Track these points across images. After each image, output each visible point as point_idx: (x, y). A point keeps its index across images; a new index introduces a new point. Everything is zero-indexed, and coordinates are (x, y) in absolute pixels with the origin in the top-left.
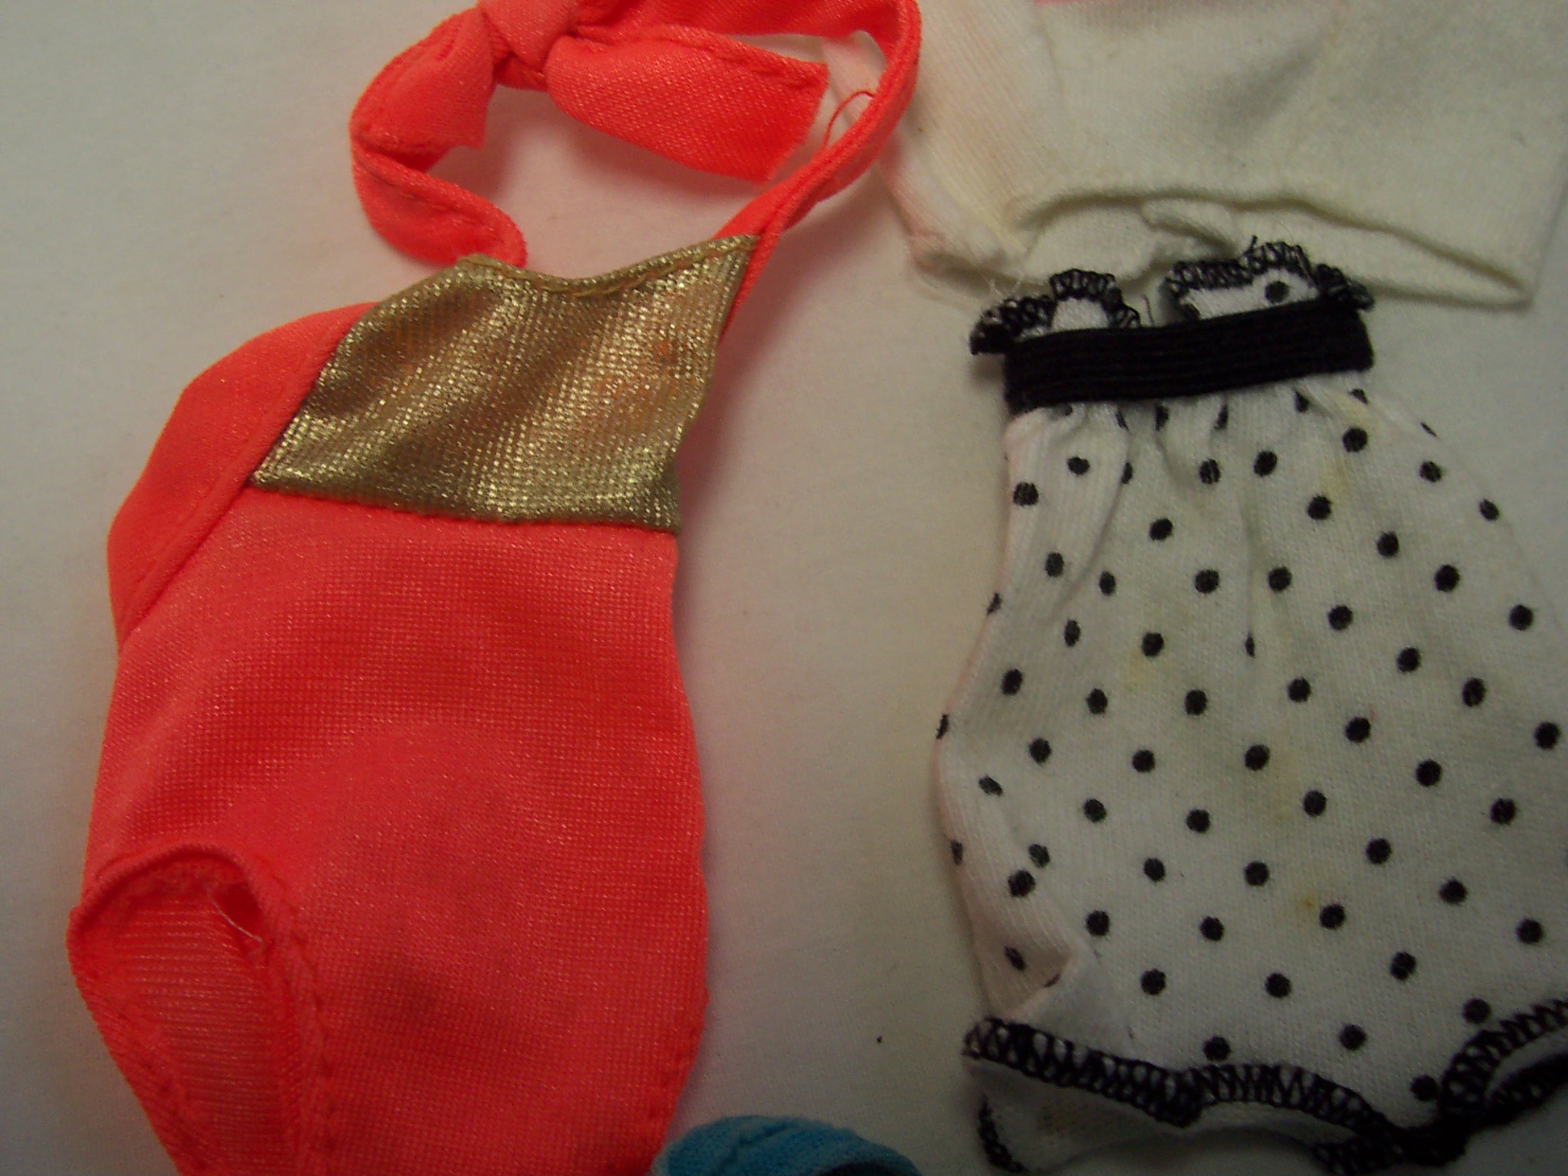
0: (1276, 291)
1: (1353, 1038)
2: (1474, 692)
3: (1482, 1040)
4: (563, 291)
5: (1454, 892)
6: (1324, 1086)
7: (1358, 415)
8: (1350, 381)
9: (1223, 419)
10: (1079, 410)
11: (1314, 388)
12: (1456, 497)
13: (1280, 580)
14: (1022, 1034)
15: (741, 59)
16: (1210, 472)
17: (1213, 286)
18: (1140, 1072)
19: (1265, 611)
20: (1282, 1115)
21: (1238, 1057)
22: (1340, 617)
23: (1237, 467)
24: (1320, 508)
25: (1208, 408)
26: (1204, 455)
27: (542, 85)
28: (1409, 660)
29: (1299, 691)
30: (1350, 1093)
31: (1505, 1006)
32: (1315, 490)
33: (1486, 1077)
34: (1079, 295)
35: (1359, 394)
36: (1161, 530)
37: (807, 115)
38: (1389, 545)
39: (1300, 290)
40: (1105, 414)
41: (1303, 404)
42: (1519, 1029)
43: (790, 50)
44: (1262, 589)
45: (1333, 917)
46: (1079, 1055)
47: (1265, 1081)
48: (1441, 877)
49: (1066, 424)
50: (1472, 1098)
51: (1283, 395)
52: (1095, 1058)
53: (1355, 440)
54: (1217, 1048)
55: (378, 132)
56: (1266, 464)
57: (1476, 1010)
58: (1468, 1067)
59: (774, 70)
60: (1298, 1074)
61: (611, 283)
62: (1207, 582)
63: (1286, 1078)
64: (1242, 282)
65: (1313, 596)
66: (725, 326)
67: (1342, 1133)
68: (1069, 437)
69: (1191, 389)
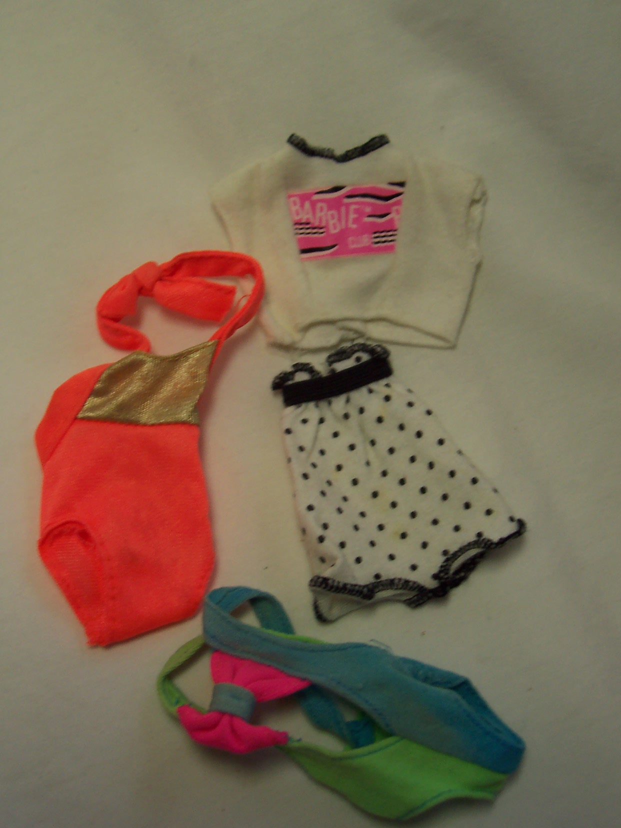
0: (358, 359)
1: (414, 568)
2: (431, 466)
3: (447, 560)
4: (164, 359)
5: (435, 522)
6: (407, 582)
7: (387, 391)
8: (384, 382)
9: (348, 401)
10: (304, 405)
11: (373, 386)
12: (419, 409)
13: (373, 443)
14: (325, 580)
15: (210, 286)
16: (346, 416)
17: (339, 360)
18: (357, 588)
19: (371, 453)
20: (398, 592)
21: (384, 578)
22: (391, 451)
23: (354, 413)
24: (380, 420)
25: (342, 398)
26: (344, 412)
27: (152, 296)
28: (413, 459)
29: (384, 474)
30: (415, 583)
31: (453, 549)
32: (377, 415)
33: (448, 570)
34: (301, 370)
35: (387, 385)
36: (336, 435)
37: (230, 301)
38: (402, 427)
39: (365, 357)
40: (311, 405)
41: (371, 391)
42: (456, 555)
43: (225, 282)
44: (369, 447)
45: (404, 536)
46: (341, 585)
47: (391, 583)
48: (431, 518)
49: (300, 410)
50: (446, 576)
51: (364, 390)
52: (345, 585)
53: (387, 398)
54: (377, 576)
55: (105, 313)
56: (362, 411)
57: (445, 553)
58: (444, 568)
59: (220, 289)
60: (400, 579)
61: (176, 357)
62: (352, 447)
63: (396, 581)
64: (348, 357)
65: (383, 445)
66: (210, 367)
67: (415, 593)
68: (301, 413)
69: (337, 393)
